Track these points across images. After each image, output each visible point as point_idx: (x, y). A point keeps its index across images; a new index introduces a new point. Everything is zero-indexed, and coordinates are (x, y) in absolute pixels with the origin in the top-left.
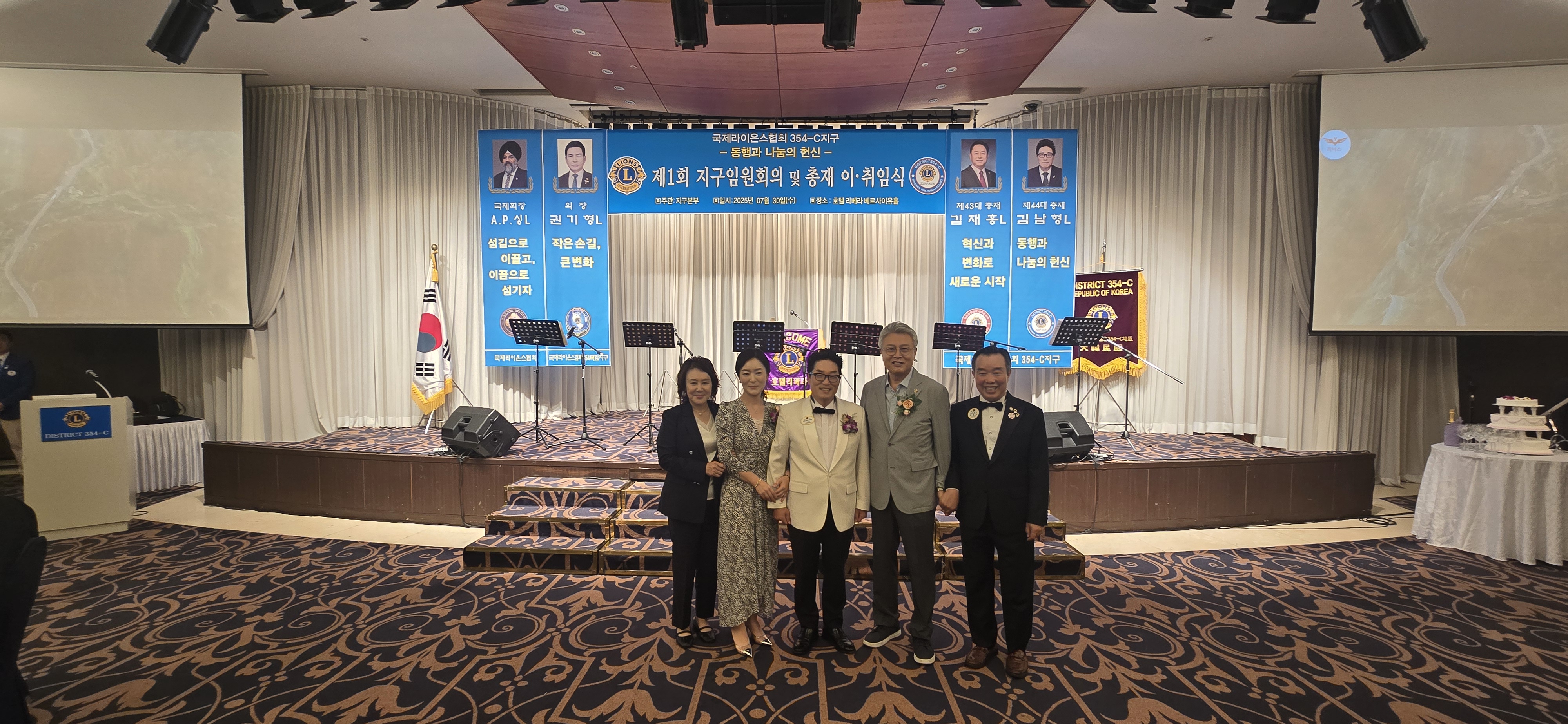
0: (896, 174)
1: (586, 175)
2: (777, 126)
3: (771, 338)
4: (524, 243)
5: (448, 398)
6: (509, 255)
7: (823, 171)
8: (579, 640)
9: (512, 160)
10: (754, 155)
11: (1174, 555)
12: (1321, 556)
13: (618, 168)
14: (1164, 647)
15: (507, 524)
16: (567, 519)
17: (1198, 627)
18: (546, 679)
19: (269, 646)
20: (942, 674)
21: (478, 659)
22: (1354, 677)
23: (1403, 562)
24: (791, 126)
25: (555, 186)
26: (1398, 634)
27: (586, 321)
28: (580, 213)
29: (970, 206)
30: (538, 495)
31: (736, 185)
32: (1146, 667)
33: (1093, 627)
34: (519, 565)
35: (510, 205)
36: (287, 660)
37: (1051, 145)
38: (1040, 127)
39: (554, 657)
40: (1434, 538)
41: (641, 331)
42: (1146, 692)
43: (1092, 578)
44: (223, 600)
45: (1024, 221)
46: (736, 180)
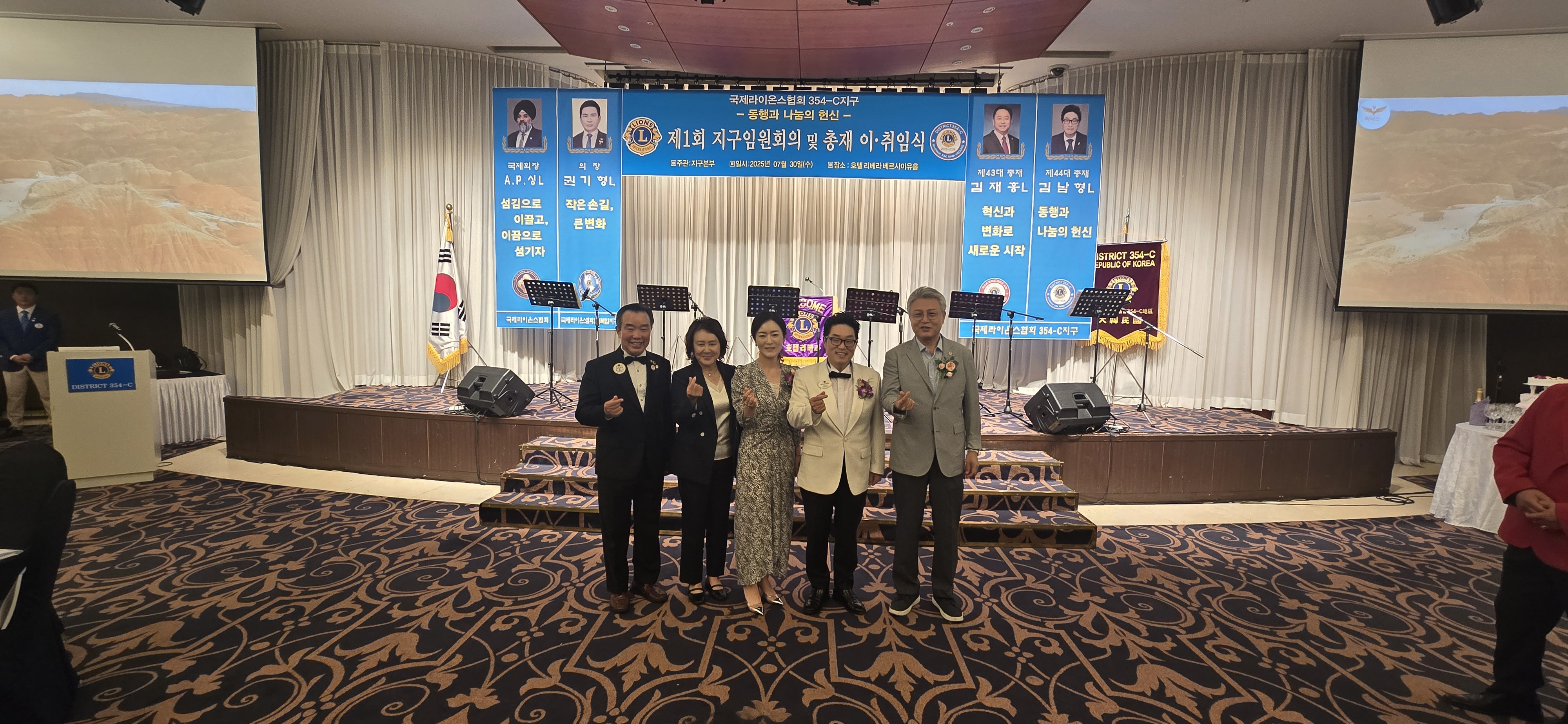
0: (916, 138)
1: (601, 134)
2: (795, 88)
3: (786, 303)
4: (537, 204)
5: (463, 358)
6: (522, 216)
7: (841, 135)
8: (594, 595)
9: (526, 120)
10: (772, 117)
11: (1186, 528)
12: (1336, 531)
13: (633, 129)
15: (522, 481)
16: (581, 478)
17: (1209, 598)
18: (561, 631)
19: (292, 593)
20: (952, 636)
21: (494, 610)
22: (1366, 650)
23: (1420, 540)
24: (810, 88)
25: (569, 146)
26: (1412, 610)
27: (599, 283)
28: (594, 174)
29: (991, 172)
30: (553, 454)
31: (753, 148)
32: (1156, 635)
33: (1103, 595)
34: (534, 522)
35: (524, 165)
36: (310, 606)
37: (1076, 110)
38: (1065, 91)
39: (569, 610)
40: (1452, 518)
41: (655, 294)
42: (1155, 658)
43: (1103, 548)
44: (247, 548)
45: (1046, 189)
46: (753, 143)
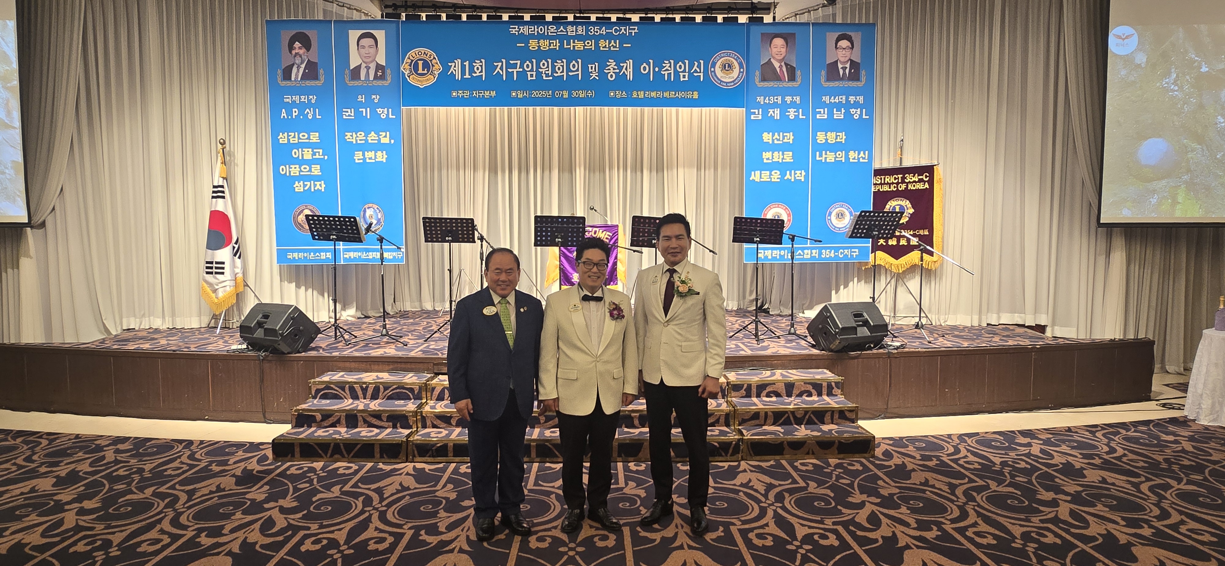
0: (695, 67)
1: (379, 67)
2: (575, 17)
3: (572, 232)
4: (315, 137)
5: (239, 297)
6: (300, 150)
7: (622, 65)
8: (397, 516)
9: (301, 52)
10: (552, 47)
11: (961, 437)
12: (1097, 434)
13: (412, 61)
14: (943, 510)
15: (314, 416)
16: (375, 411)
17: (975, 494)
18: (369, 548)
19: (95, 528)
20: (739, 535)
21: (302, 533)
22: (1106, 529)
23: (1171, 438)
24: (589, 18)
25: (347, 78)
26: (1152, 496)
27: (379, 217)
28: (374, 107)
29: (769, 100)
30: (343, 389)
31: (534, 78)
32: (923, 526)
33: (879, 495)
34: (329, 455)
35: (300, 98)
36: (117, 538)
37: (849, 39)
38: (839, 20)
39: (375, 530)
40: (1202, 418)
41: (441, 226)
42: (921, 544)
43: (882, 457)
44: (37, 491)
45: (823, 115)
46: (534, 73)
